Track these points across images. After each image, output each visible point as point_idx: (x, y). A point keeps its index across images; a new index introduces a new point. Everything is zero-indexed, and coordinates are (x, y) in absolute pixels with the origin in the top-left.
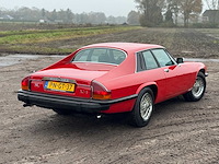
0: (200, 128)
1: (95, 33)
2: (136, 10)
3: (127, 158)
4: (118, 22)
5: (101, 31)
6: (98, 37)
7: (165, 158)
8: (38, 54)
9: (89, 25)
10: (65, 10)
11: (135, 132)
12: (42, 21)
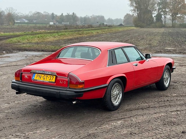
0: (161, 112)
1: (95, 32)
2: (131, 13)
3: (94, 135)
4: (115, 24)
5: (100, 31)
6: (96, 36)
7: (126, 135)
8: (43, 51)
9: (90, 27)
10: (71, 14)
11: (106, 115)
12: (51, 23)
